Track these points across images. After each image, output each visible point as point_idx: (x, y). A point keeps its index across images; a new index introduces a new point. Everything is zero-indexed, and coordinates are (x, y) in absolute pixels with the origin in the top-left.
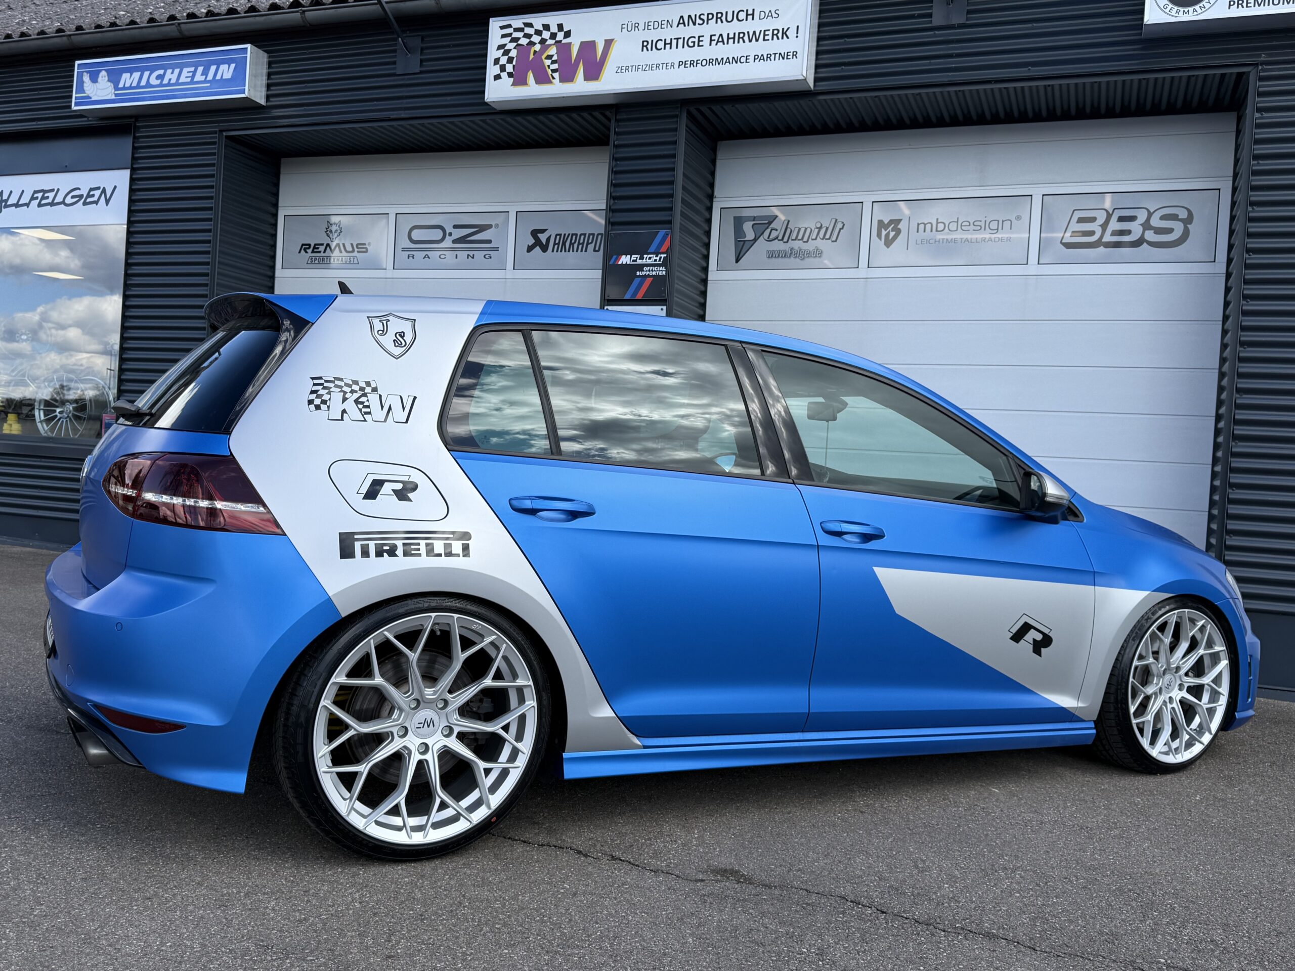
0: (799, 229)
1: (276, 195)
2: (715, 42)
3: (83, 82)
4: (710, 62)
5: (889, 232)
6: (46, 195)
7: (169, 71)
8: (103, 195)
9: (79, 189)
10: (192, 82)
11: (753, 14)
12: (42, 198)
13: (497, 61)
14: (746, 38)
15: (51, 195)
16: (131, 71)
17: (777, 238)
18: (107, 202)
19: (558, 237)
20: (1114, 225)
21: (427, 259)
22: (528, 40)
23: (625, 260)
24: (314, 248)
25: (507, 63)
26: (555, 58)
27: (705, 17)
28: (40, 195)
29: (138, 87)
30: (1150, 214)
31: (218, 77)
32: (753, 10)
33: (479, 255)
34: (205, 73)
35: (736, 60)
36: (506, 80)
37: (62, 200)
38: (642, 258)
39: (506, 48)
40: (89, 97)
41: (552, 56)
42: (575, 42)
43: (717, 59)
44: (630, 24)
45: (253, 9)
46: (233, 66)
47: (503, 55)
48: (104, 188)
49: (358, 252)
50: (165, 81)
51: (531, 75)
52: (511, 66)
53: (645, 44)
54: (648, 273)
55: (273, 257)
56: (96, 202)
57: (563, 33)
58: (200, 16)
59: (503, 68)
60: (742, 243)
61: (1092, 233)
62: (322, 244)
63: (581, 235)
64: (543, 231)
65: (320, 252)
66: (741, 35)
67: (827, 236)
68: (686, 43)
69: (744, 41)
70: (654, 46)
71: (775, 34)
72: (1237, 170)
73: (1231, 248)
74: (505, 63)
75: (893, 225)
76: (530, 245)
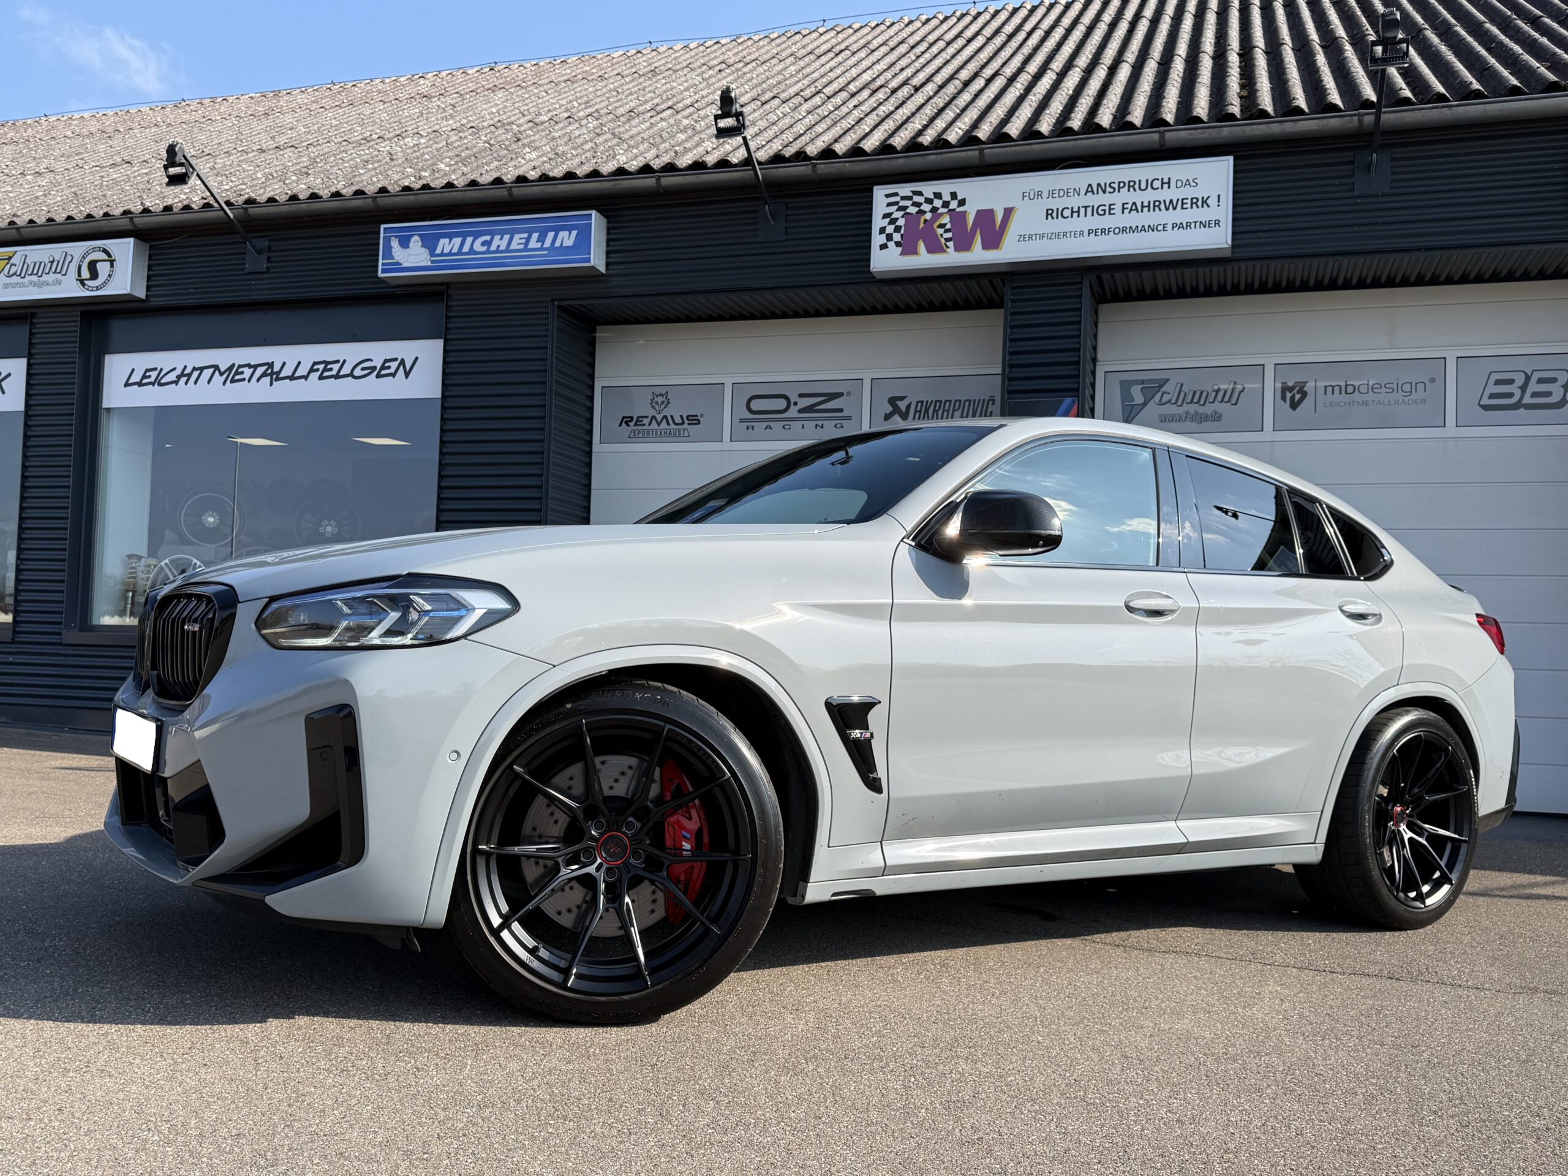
0: (1195, 393)
1: (592, 365)
2: (1128, 210)
3: (391, 247)
4: (1124, 230)
5: (1294, 395)
6: (329, 367)
7: (497, 238)
8: (401, 367)
9: (371, 360)
10: (526, 249)
11: (1169, 183)
12: (325, 370)
13: (882, 230)
14: (1162, 206)
15: (336, 367)
16: (451, 237)
17: (1169, 402)
18: (407, 374)
19: (920, 404)
20: (1533, 387)
21: (768, 430)
22: (917, 209)
24: (637, 420)
25: (895, 231)
26: (948, 226)
27: (1116, 186)
28: (321, 367)
29: (459, 253)
31: (557, 244)
32: (1169, 179)
33: (830, 424)
34: (541, 239)
35: (1152, 228)
36: (893, 250)
37: (349, 372)
39: (893, 216)
40: (398, 264)
41: (946, 224)
42: (971, 211)
43: (1131, 227)
44: (1032, 192)
45: (595, 174)
46: (574, 233)
47: (890, 223)
48: (403, 361)
49: (689, 424)
50: (493, 248)
51: (922, 244)
52: (899, 235)
53: (1050, 212)
55: (590, 431)
56: (393, 375)
57: (956, 201)
58: (531, 179)
59: (889, 237)
61: (1511, 395)
62: (647, 417)
63: (946, 402)
64: (902, 398)
65: (644, 425)
66: (1157, 203)
67: (1226, 399)
68: (1096, 211)
69: (1160, 210)
70: (1060, 214)
71: (1194, 202)
74: (892, 231)
75: (1298, 388)
76: (887, 413)
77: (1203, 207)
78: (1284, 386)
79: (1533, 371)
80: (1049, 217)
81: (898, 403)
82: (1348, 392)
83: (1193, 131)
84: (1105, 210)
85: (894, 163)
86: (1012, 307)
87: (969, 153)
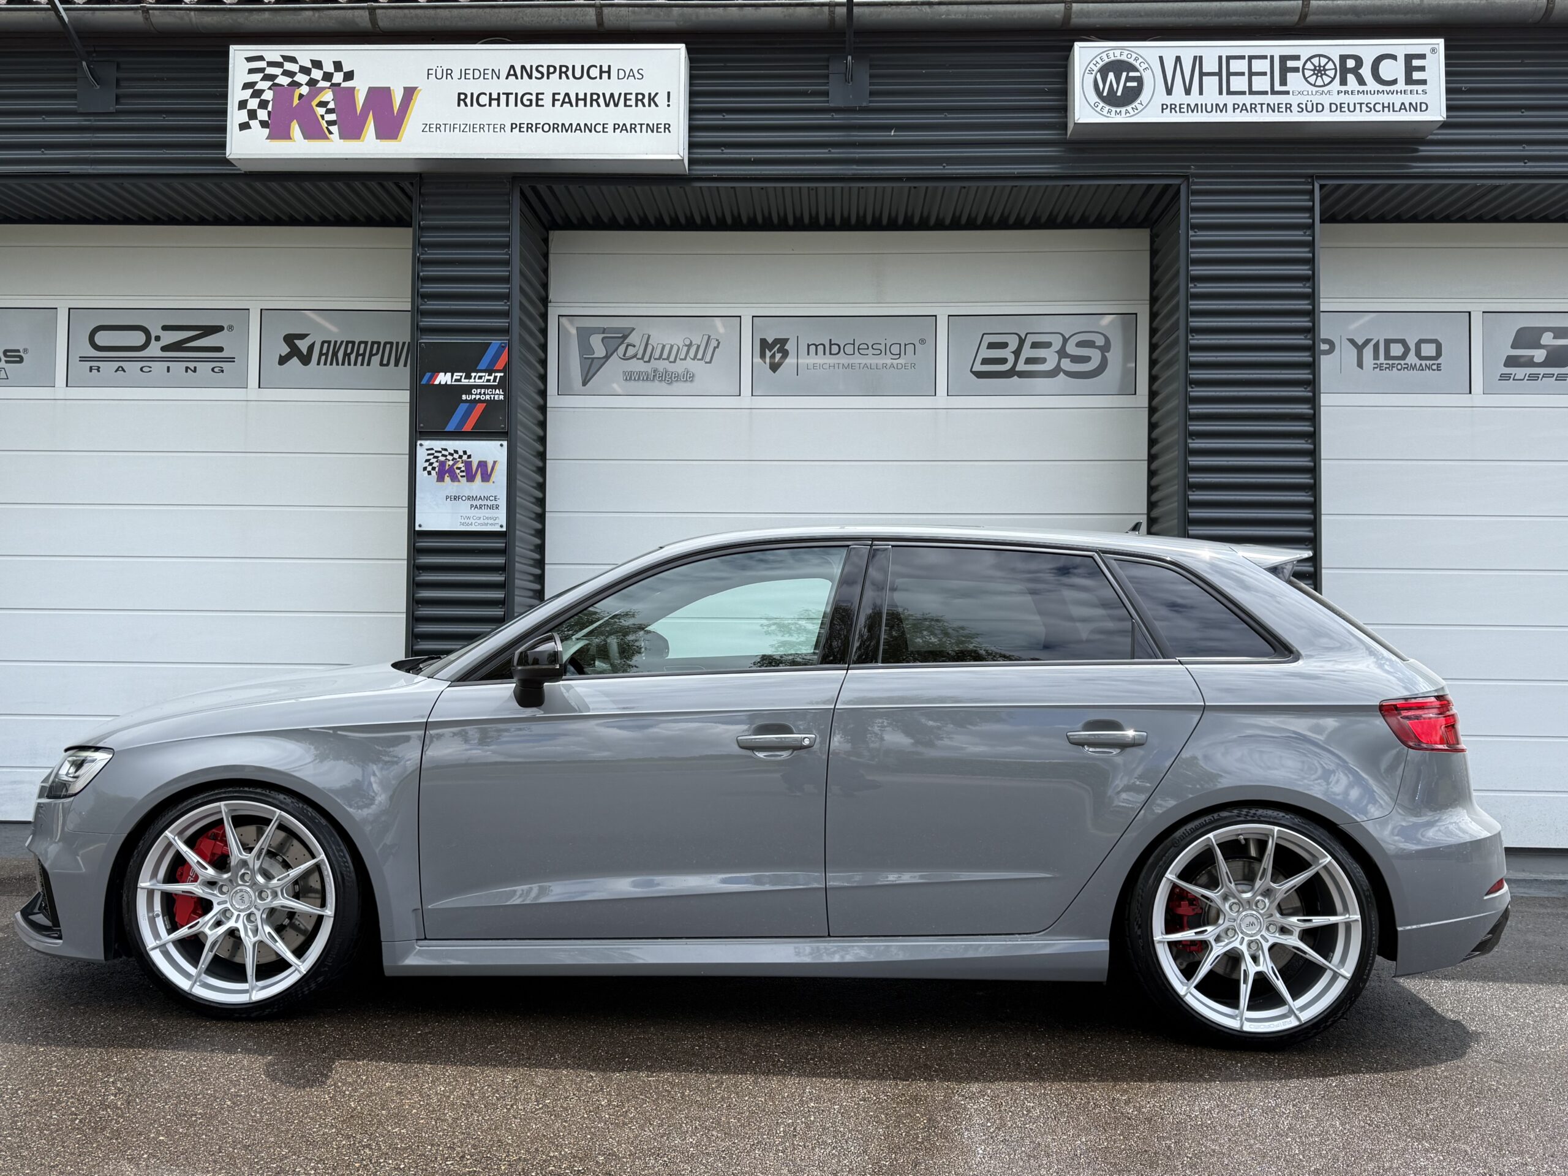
0: (664, 346)
2: (560, 103)
4: (555, 127)
5: (774, 354)
11: (609, 72)
13: (243, 104)
14: (601, 101)
17: (634, 356)
19: (326, 345)
20: (1027, 352)
21: (120, 372)
22: (291, 80)
23: (443, 378)
25: (259, 107)
26: (331, 105)
27: (544, 70)
30: (1065, 340)
32: (609, 66)
33: (204, 368)
35: (590, 128)
36: (257, 132)
38: (468, 377)
39: (256, 88)
41: (328, 103)
42: (361, 87)
43: (563, 124)
44: (439, 70)
47: (251, 97)
49: (7, 362)
51: (297, 125)
52: (266, 111)
53: (462, 97)
54: (478, 397)
57: (342, 73)
59: (252, 114)
60: (590, 361)
61: (1004, 361)
63: (360, 343)
64: (301, 337)
66: (595, 97)
67: (699, 355)
68: (519, 100)
69: (599, 105)
70: (476, 100)
71: (639, 99)
72: (1155, 293)
73: (1152, 379)
74: (256, 108)
75: (778, 345)
76: (283, 355)
77: (650, 105)
78: (763, 342)
79: (1027, 334)
80: (462, 102)
81: (297, 342)
82: (832, 352)
83: (636, 9)
84: (531, 100)
85: (256, 17)
86: (423, 220)
87: (356, 12)
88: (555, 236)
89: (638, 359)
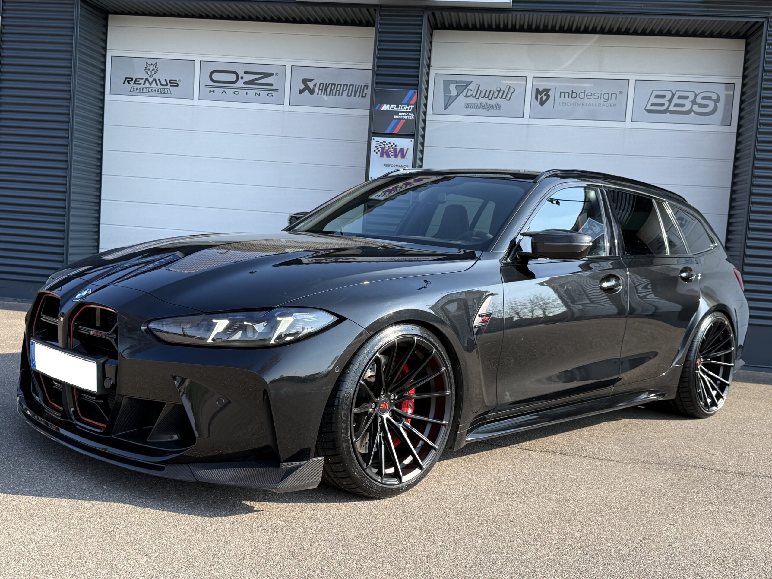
0: (486, 91)
1: (105, 41)
5: (542, 96)
17: (471, 95)
19: (322, 85)
20: (676, 101)
21: (224, 94)
23: (386, 107)
24: (136, 81)
30: (696, 96)
33: (264, 94)
38: (397, 107)
49: (171, 86)
54: (401, 117)
55: (103, 86)
60: (449, 97)
61: (663, 105)
62: (142, 79)
63: (338, 84)
64: (311, 80)
65: (140, 84)
67: (504, 97)
72: (746, 73)
73: (740, 118)
75: (545, 92)
76: (301, 89)
78: (537, 90)
79: (676, 91)
81: (308, 83)
82: (573, 97)
86: (380, 28)
88: (436, 33)
89: (473, 97)
